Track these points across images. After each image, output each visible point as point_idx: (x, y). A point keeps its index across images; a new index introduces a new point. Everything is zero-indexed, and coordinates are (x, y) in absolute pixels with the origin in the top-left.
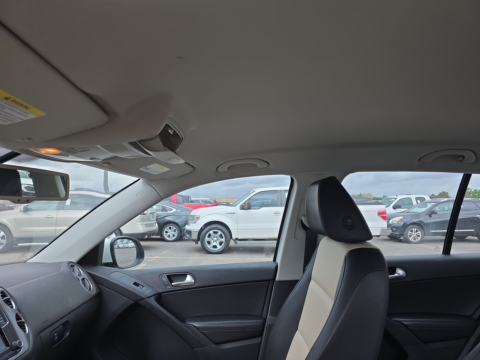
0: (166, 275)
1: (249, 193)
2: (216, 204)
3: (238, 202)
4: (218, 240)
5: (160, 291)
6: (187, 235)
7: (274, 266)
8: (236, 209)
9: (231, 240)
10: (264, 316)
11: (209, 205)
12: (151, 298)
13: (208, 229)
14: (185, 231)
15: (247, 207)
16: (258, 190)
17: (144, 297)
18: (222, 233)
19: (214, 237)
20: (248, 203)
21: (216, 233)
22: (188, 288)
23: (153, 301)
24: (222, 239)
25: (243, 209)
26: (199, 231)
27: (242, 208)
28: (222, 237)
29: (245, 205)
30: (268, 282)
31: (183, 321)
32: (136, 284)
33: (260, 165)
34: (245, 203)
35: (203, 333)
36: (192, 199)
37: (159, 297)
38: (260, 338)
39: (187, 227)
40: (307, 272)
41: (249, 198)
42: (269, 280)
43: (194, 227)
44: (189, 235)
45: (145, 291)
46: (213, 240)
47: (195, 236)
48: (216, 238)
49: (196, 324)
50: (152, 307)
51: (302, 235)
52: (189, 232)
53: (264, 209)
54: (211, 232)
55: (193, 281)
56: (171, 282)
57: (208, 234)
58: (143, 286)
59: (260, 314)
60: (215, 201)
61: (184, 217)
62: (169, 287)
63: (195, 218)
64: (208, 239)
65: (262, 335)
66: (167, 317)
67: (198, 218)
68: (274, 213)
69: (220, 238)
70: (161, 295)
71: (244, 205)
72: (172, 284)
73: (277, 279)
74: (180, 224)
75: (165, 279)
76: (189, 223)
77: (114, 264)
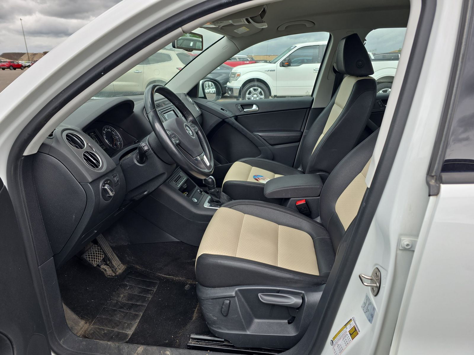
0: (240, 105)
1: (290, 50)
2: (254, 62)
3: (278, 59)
4: (257, 97)
5: (237, 115)
6: (229, 92)
7: (311, 99)
8: (276, 66)
9: (270, 96)
10: (302, 130)
11: (248, 62)
12: (232, 118)
13: (248, 87)
14: (227, 88)
15: (287, 64)
16: (299, 46)
17: (228, 117)
18: (261, 90)
19: (254, 94)
20: (288, 60)
21: (256, 90)
22: (254, 113)
23: (233, 120)
24: (262, 96)
25: (283, 66)
26: (240, 88)
28: (262, 95)
29: (286, 61)
30: (306, 109)
31: (252, 132)
32: (222, 109)
33: (308, 25)
34: (285, 60)
35: (263, 139)
37: (236, 118)
38: (299, 143)
39: (228, 84)
40: (333, 100)
41: (290, 54)
42: (307, 108)
43: (236, 84)
44: (231, 92)
45: (228, 114)
46: (253, 96)
47: (236, 93)
48: (256, 95)
49: (260, 134)
50: (233, 123)
51: (333, 76)
52: (231, 89)
53: (304, 66)
54: (251, 89)
55: (258, 109)
56: (243, 109)
57: (248, 92)
58: (227, 111)
59: (299, 129)
60: (252, 58)
61: (224, 75)
62: (242, 112)
63: (236, 75)
64: (248, 96)
65: (300, 141)
66: (242, 129)
67: (239, 75)
68: (314, 70)
69: (260, 95)
71: (284, 62)
72: (244, 110)
73: (312, 107)
74: (221, 82)
75: (239, 107)
76: (231, 80)
77: (205, 97)
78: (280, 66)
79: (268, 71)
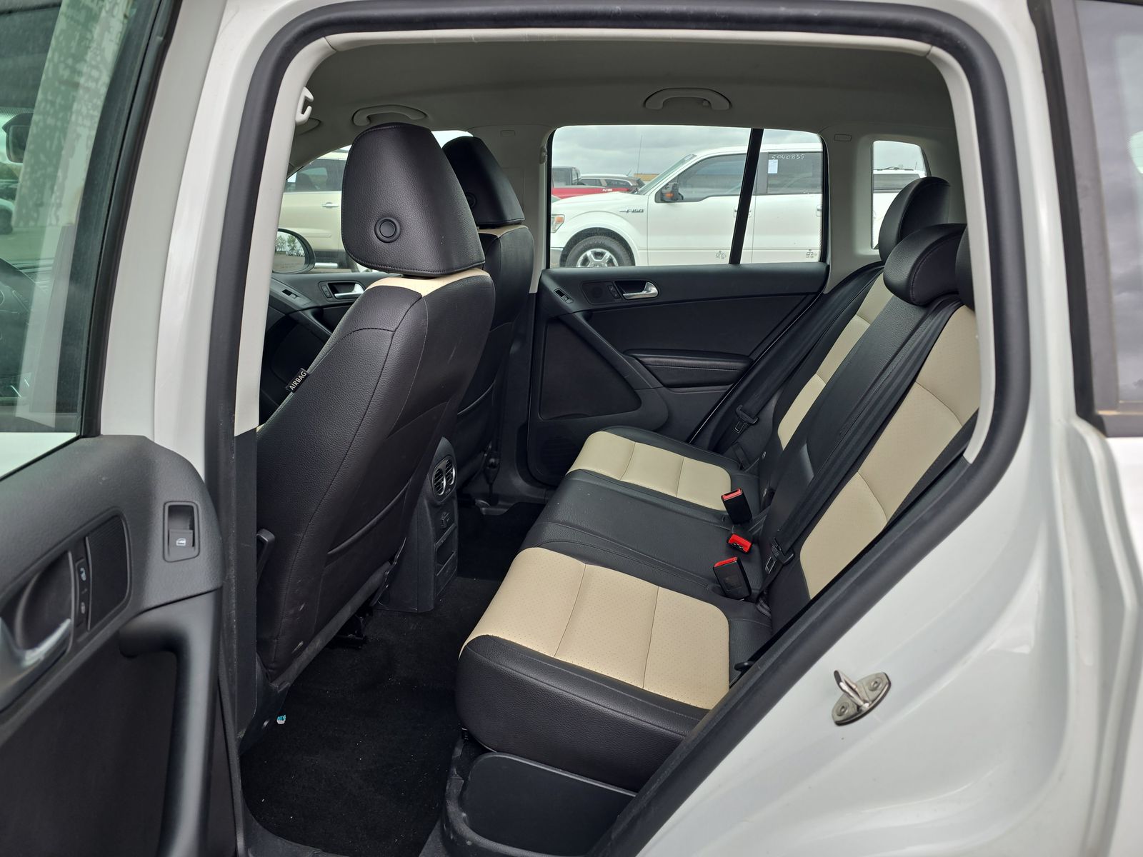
0: (327, 283)
3: (651, 185)
5: (321, 305)
8: (646, 200)
12: (307, 311)
13: (582, 247)
15: (670, 196)
16: (702, 155)
17: (297, 309)
18: (613, 257)
19: (596, 264)
21: (602, 255)
23: (309, 315)
25: (663, 201)
26: (562, 249)
27: (661, 197)
29: (667, 191)
32: (287, 292)
34: (666, 187)
36: (583, 175)
37: (318, 311)
41: (680, 172)
45: (299, 302)
50: (308, 323)
53: (710, 201)
54: (589, 253)
56: (335, 292)
57: (582, 258)
58: (297, 296)
62: (331, 299)
63: (556, 219)
67: (561, 221)
70: (323, 310)
71: (664, 191)
72: (336, 295)
75: (326, 289)
78: (656, 201)
79: (628, 212)
